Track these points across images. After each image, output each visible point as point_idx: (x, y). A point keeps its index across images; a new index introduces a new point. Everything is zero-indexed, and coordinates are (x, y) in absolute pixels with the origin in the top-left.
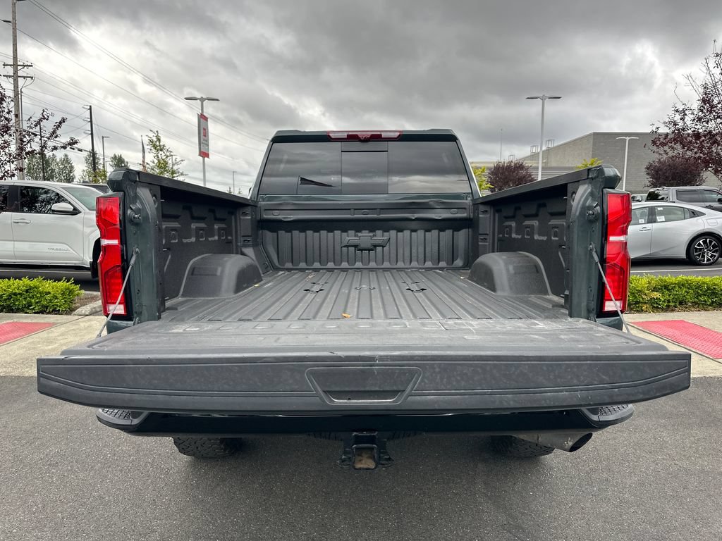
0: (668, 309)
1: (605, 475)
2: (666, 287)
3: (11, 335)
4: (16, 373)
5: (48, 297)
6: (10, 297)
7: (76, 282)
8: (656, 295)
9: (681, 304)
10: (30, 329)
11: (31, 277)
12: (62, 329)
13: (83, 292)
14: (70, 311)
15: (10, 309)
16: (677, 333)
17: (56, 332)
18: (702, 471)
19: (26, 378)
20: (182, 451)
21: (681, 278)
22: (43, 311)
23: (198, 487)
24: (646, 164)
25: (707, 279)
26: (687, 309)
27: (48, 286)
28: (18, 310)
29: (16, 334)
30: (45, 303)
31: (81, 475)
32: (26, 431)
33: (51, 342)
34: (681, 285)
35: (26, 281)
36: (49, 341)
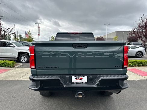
0: (132, 66)
1: (123, 99)
2: (132, 62)
3: (2, 72)
4: (4, 79)
5: (9, 64)
6: (1, 64)
7: (15, 61)
8: (130, 64)
9: (135, 65)
10: (6, 71)
11: (5, 60)
12: (12, 71)
13: (16, 63)
14: (13, 67)
15: (1, 67)
16: (135, 71)
17: (11, 71)
18: (141, 98)
19: (7, 80)
20: (41, 95)
21: (135, 60)
22: (8, 67)
23: (45, 102)
24: (127, 37)
25: (140, 60)
26: (136, 66)
27: (9, 62)
28: (3, 67)
29: (3, 72)
30: (8, 65)
31: (21, 100)
32: (9, 91)
33: (11, 73)
34: (135, 62)
35: (4, 61)
36: (10, 73)
